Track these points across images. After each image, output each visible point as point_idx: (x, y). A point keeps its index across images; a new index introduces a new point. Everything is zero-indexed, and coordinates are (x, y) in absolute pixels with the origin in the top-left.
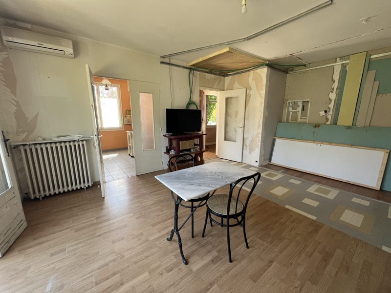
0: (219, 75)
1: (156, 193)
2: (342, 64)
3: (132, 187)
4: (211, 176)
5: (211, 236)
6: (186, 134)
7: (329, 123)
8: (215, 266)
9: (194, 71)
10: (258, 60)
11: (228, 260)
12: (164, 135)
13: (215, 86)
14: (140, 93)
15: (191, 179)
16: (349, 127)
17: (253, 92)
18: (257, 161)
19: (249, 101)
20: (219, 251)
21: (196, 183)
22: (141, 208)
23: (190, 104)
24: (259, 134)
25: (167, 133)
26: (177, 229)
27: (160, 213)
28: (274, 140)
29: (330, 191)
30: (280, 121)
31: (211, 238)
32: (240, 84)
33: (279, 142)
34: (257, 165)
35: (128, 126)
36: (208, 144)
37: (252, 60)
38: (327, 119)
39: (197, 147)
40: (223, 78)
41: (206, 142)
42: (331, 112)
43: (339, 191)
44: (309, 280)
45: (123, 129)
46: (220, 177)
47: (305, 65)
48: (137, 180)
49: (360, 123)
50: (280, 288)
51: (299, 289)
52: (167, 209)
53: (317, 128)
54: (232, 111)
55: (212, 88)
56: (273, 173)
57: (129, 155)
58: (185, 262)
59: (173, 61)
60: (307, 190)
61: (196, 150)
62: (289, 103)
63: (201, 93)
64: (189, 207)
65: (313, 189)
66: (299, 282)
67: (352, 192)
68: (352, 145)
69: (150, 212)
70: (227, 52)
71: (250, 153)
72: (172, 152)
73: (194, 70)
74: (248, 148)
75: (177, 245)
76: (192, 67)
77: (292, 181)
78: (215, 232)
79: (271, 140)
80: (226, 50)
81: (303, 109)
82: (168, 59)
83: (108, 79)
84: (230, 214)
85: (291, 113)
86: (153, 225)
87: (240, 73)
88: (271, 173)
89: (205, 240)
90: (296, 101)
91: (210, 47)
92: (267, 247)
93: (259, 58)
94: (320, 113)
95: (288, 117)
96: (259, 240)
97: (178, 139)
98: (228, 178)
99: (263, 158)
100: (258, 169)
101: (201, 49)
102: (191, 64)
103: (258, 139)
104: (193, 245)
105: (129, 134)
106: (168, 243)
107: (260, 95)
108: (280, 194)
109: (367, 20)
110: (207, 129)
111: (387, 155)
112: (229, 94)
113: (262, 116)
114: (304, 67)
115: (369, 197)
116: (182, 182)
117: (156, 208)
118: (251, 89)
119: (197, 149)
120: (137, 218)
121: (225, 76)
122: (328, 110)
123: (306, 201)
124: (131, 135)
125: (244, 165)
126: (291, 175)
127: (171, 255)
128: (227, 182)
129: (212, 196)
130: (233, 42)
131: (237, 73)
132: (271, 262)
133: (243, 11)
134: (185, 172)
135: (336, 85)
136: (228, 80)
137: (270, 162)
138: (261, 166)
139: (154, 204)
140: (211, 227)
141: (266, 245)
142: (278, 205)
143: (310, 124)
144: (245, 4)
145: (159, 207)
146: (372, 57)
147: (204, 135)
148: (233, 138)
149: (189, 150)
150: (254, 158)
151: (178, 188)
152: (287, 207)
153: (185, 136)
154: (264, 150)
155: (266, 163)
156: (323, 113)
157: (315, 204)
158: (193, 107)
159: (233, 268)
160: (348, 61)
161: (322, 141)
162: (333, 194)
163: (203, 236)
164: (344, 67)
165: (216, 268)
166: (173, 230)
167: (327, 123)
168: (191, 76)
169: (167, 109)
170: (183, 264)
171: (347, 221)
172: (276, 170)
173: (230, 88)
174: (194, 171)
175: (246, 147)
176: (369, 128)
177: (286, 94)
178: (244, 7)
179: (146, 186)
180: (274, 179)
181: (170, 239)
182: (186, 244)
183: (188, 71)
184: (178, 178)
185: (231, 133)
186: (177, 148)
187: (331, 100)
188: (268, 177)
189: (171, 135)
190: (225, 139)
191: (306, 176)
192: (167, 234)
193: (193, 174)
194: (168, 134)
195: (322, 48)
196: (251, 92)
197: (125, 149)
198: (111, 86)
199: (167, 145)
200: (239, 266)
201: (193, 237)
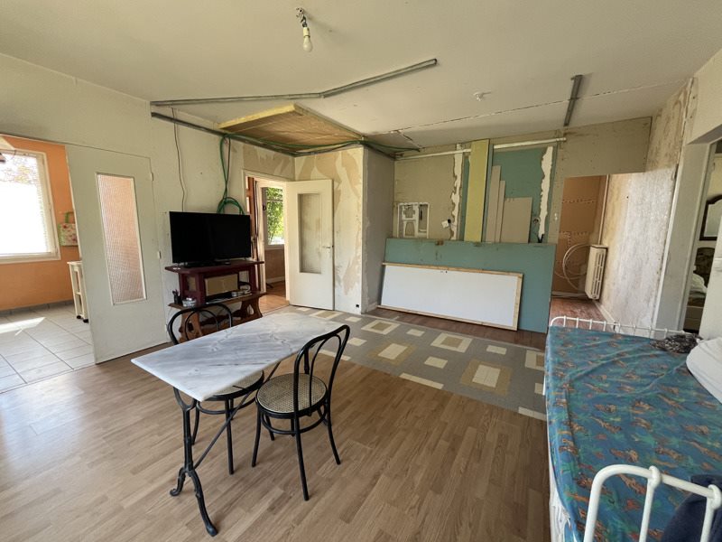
0: (284, 152)
1: (150, 395)
2: (464, 153)
3: (82, 392)
4: (263, 341)
5: (271, 459)
6: (220, 263)
7: (454, 238)
8: (277, 517)
9: (232, 141)
10: (347, 134)
11: (303, 496)
12: (167, 268)
13: (277, 172)
14: (99, 176)
15: (220, 353)
16: (477, 245)
17: (344, 187)
18: (358, 306)
19: (339, 201)
20: (285, 487)
21: (227, 361)
22: (104, 438)
23: (225, 203)
24: (357, 258)
25: (174, 262)
26: (190, 465)
27: (156, 438)
28: (384, 266)
29: (461, 341)
30: (391, 236)
31: (270, 464)
32: (321, 171)
33: (391, 270)
34: (358, 311)
35: (70, 250)
36: (271, 281)
37: (337, 132)
38: (452, 233)
39: (245, 287)
40: (290, 158)
41: (267, 278)
42: (456, 223)
43: (471, 340)
44: (431, 489)
45: (60, 258)
46: (279, 343)
47: (418, 150)
48: (97, 375)
49: (490, 238)
50: (390, 518)
51: (416, 509)
52: (173, 427)
53: (440, 246)
54: (310, 220)
55: (271, 175)
56: (385, 322)
57: (79, 317)
58: (211, 530)
59: (182, 115)
60: (432, 344)
61: (244, 294)
62: (401, 207)
63: (252, 183)
64: (221, 412)
65: (439, 341)
66: (417, 497)
67: (488, 337)
68: (484, 270)
69: (129, 443)
70: (290, 112)
71: (346, 293)
72: (189, 303)
73: (231, 137)
74: (342, 284)
75: (192, 500)
76: (227, 132)
77: (412, 332)
78: (279, 450)
79: (378, 269)
80: (289, 108)
81: (421, 217)
82: (170, 110)
83: (5, 138)
84: (300, 408)
85: (405, 223)
86: (134, 472)
87: (320, 152)
88: (380, 323)
89: (255, 473)
90: (410, 204)
91: (259, 99)
92: (371, 452)
93: (348, 130)
94: (443, 223)
95: (401, 230)
96: (358, 444)
97: (200, 273)
98: (295, 341)
99: (367, 299)
100: (359, 319)
101: (240, 99)
102: (223, 125)
103: (357, 267)
104: (231, 489)
105: (76, 269)
106: (173, 500)
107: (355, 191)
108: (393, 357)
109: (481, 96)
110: (266, 252)
111: (521, 280)
112: (304, 187)
113: (361, 227)
114: (416, 152)
115: (505, 341)
116: (198, 363)
117: (148, 429)
118: (340, 182)
119: (246, 292)
120: (92, 465)
121: (294, 155)
122: (452, 219)
123: (431, 361)
124: (80, 270)
125: (336, 315)
126: (410, 322)
127: (180, 524)
128: (291, 349)
129: (268, 380)
130: (300, 96)
131: (316, 152)
132: (376, 477)
133: (306, 46)
134: (210, 340)
135: (458, 183)
136: (300, 162)
137: (380, 304)
138: (365, 312)
139: (142, 421)
140: (271, 442)
141: (369, 448)
142: (389, 375)
143: (430, 240)
144: (309, 37)
145: (156, 426)
146: (495, 147)
147: (263, 262)
148: (315, 267)
149: (229, 295)
150: (352, 301)
151: (186, 377)
152: (404, 376)
153: (219, 267)
154: (368, 285)
155: (373, 307)
156: (445, 224)
157: (440, 363)
158: (231, 210)
159: (310, 510)
160: (469, 150)
161: (449, 266)
162: (464, 344)
163: (254, 465)
164: (466, 157)
165: (277, 521)
166: (181, 469)
167: (453, 238)
168: (226, 149)
169: (172, 214)
170: (208, 536)
171: (481, 382)
172: (389, 318)
173: (305, 177)
174: (229, 337)
175: (339, 282)
176: (500, 245)
177: (395, 191)
178: (306, 39)
179: (122, 385)
180: (385, 332)
181: (178, 492)
182: (215, 491)
183: (217, 138)
184: (189, 357)
185: (312, 259)
186: (199, 293)
187: (454, 204)
188: (376, 331)
189: (185, 267)
190: (302, 270)
191: (431, 321)
192: (172, 480)
193: (224, 344)
194: (176, 264)
195: (436, 127)
196: (341, 186)
197: (67, 303)
198: (15, 153)
199: (177, 287)
200: (322, 501)
201: (232, 472)
